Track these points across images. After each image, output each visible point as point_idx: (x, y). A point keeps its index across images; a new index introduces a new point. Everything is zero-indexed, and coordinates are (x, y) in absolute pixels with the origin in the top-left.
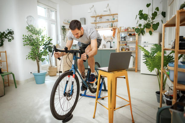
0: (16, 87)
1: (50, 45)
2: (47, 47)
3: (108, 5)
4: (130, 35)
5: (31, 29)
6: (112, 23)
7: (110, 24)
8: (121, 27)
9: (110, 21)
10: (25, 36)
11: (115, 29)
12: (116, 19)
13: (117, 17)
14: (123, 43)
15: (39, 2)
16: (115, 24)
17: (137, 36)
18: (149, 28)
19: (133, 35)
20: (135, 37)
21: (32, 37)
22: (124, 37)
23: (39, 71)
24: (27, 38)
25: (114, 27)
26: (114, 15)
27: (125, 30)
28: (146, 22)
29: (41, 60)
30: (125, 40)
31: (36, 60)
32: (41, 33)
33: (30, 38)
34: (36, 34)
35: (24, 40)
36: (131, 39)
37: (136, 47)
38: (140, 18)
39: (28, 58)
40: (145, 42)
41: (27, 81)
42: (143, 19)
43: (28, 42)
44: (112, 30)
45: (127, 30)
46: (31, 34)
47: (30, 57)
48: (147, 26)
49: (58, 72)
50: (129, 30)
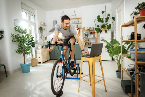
0: (7, 77)
1: (33, 42)
2: (31, 43)
3: (74, 11)
4: (91, 33)
5: (18, 29)
6: (77, 24)
7: (76, 25)
8: (84, 27)
9: (76, 23)
10: (13, 35)
11: (79, 29)
12: (80, 21)
13: (81, 20)
14: (86, 39)
15: (23, 9)
16: (79, 25)
17: (96, 33)
18: (105, 28)
19: (93, 33)
20: (95, 34)
21: (19, 35)
22: (87, 35)
23: (25, 63)
24: (15, 36)
25: (79, 27)
26: (78, 18)
27: (87, 30)
28: (102, 24)
29: (27, 54)
30: (88, 37)
31: (22, 54)
32: (26, 32)
33: (18, 36)
34: (22, 33)
35: (12, 38)
36: (92, 36)
37: (96, 41)
38: (98, 21)
39: (16, 52)
40: (102, 38)
41: (15, 71)
42: (100, 22)
43: (16, 39)
44: (77, 30)
45: (89, 29)
46: (18, 33)
47: (18, 51)
48: (103, 26)
49: (38, 63)
50: (91, 29)
